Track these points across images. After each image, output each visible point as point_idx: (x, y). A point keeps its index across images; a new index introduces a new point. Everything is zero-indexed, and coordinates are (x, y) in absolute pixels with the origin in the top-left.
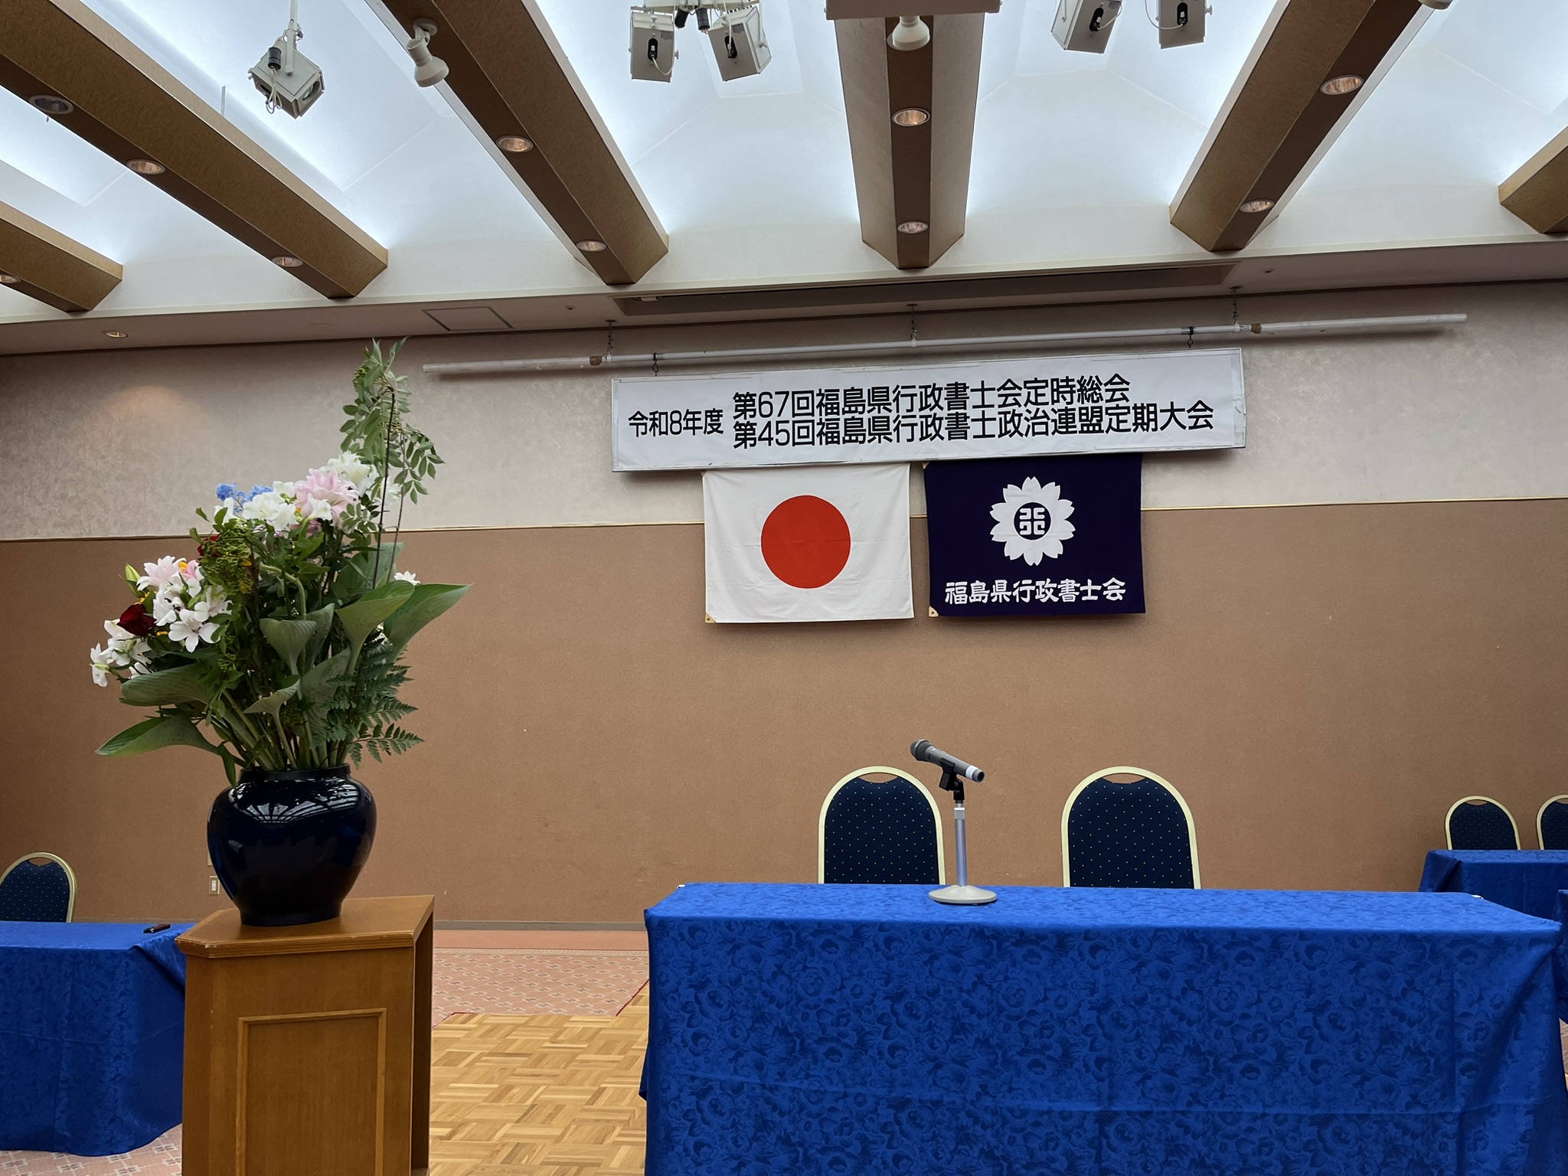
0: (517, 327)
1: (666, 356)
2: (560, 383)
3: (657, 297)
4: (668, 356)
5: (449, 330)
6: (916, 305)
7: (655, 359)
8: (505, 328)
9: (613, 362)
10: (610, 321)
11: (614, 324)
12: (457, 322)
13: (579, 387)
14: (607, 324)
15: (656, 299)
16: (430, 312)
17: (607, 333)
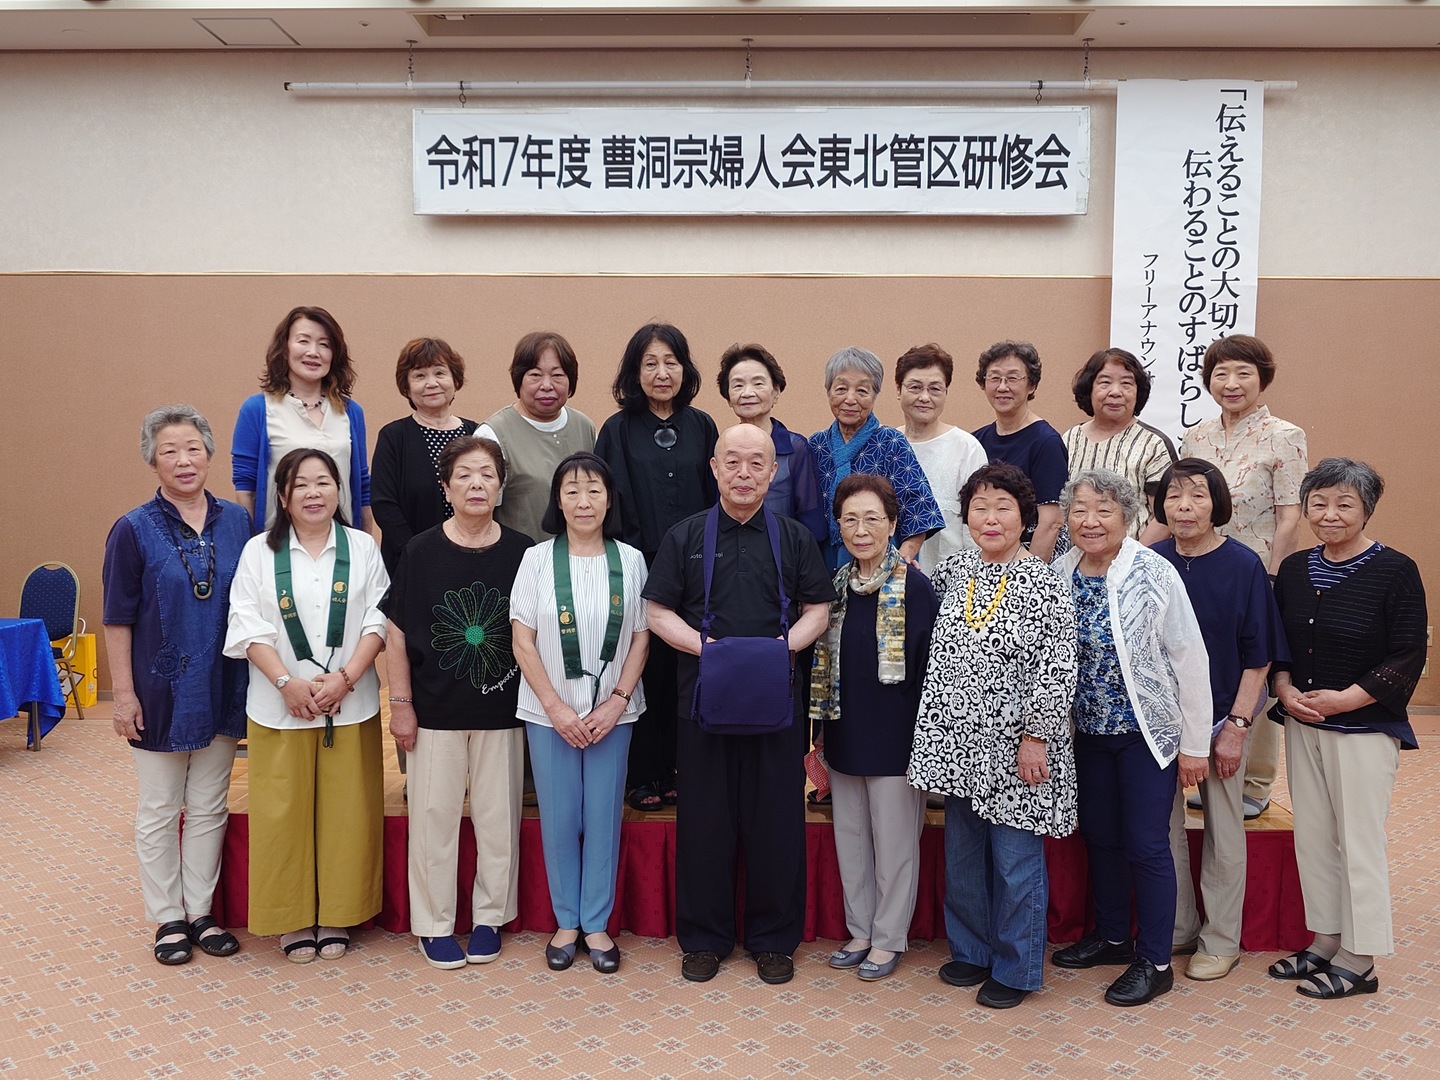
0: (304, 44)
1: (473, 85)
2: (356, 109)
3: (464, 16)
4: (476, 85)
5: (226, 44)
6: (752, 40)
7: (462, 88)
8: (290, 44)
9: (414, 89)
10: (411, 41)
11: (414, 46)
12: (235, 36)
13: (378, 115)
14: (408, 45)
15: (462, 18)
16: (201, 21)
17: (407, 55)
